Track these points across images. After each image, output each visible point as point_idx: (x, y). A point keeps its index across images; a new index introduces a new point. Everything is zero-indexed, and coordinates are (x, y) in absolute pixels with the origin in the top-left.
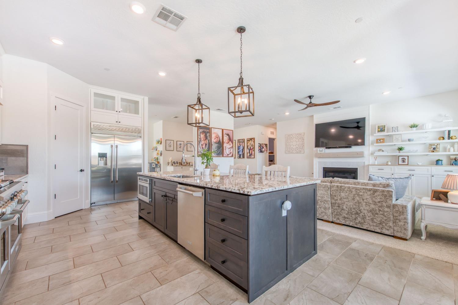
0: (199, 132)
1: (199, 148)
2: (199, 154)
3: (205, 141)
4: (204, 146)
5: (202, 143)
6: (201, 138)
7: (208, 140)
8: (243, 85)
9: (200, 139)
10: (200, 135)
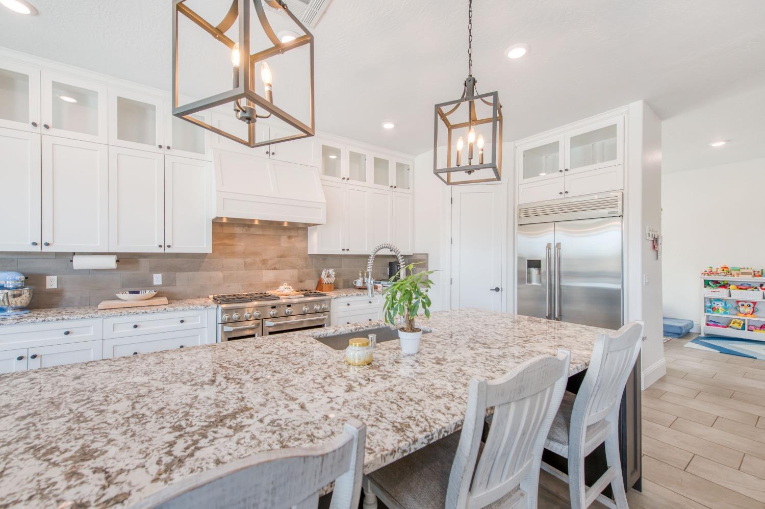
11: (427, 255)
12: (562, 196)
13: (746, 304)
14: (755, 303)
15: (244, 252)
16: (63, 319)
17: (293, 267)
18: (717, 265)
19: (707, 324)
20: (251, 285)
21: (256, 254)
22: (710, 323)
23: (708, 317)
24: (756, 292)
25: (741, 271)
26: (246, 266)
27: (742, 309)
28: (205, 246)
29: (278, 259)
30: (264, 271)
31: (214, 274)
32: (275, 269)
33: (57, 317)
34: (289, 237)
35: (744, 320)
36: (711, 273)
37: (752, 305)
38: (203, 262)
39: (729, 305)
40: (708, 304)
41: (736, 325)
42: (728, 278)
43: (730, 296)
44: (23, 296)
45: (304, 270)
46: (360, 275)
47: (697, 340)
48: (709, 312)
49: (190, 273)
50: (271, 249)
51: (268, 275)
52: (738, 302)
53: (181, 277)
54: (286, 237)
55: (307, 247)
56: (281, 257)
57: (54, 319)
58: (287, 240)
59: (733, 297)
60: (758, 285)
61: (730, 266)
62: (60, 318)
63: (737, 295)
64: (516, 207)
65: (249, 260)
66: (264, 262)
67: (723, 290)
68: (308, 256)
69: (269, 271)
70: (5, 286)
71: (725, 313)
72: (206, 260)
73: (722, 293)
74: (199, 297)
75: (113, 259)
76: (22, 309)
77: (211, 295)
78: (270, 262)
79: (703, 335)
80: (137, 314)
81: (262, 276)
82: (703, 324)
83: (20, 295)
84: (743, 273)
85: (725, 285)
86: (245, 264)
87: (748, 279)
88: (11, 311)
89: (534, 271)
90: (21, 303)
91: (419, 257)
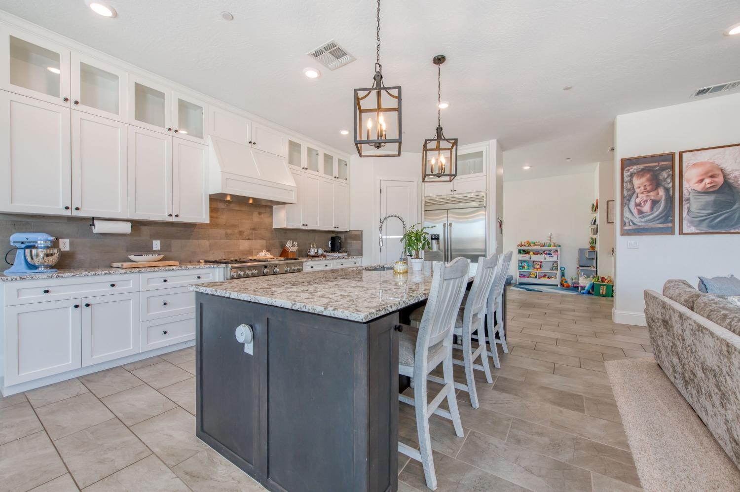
0: (626, 174)
1: (627, 214)
2: (626, 228)
3: (652, 194)
4: (646, 208)
5: (638, 201)
6: (636, 187)
7: (667, 190)
8: (382, 86)
9: (628, 190)
10: (631, 181)
11: (362, 231)
12: (452, 193)
13: (537, 263)
14: (541, 262)
15: (225, 225)
16: (110, 273)
17: (262, 239)
18: (524, 241)
19: (520, 277)
20: (231, 252)
21: (234, 226)
22: (522, 276)
23: (520, 272)
24: (542, 255)
25: (535, 244)
26: (227, 236)
27: (535, 266)
28: (203, 217)
29: (251, 231)
30: (240, 241)
31: (202, 242)
32: (249, 239)
33: (105, 272)
34: (260, 214)
35: (536, 272)
36: (521, 245)
37: (540, 263)
38: (193, 231)
39: (530, 264)
40: (520, 264)
41: (533, 276)
42: (530, 248)
43: (530, 259)
44: (54, 257)
45: (271, 241)
46: (312, 246)
47: (515, 286)
48: (521, 269)
49: (183, 241)
50: (247, 222)
51: (244, 245)
52: (534, 262)
53: (176, 243)
54: (257, 213)
55: (272, 223)
56: (254, 229)
57: (103, 273)
58: (258, 215)
59: (532, 259)
60: (542, 252)
61: (530, 241)
62: (107, 272)
63: (534, 258)
64: (423, 198)
65: (229, 231)
66: (241, 233)
67: (527, 256)
68: (273, 230)
69: (244, 241)
70: (36, 246)
71: (528, 269)
72: (196, 230)
73: (526, 257)
74: (190, 262)
75: (129, 225)
76: (52, 267)
77: (201, 260)
78: (245, 234)
79: (518, 283)
80: (166, 270)
81: (239, 245)
82: (518, 277)
83: (52, 255)
84: (536, 245)
85: (528, 252)
86: (226, 234)
87: (538, 248)
88: (43, 269)
89: (434, 242)
90: (52, 262)
91: (353, 233)
